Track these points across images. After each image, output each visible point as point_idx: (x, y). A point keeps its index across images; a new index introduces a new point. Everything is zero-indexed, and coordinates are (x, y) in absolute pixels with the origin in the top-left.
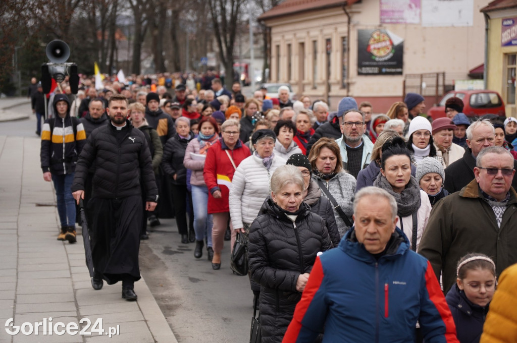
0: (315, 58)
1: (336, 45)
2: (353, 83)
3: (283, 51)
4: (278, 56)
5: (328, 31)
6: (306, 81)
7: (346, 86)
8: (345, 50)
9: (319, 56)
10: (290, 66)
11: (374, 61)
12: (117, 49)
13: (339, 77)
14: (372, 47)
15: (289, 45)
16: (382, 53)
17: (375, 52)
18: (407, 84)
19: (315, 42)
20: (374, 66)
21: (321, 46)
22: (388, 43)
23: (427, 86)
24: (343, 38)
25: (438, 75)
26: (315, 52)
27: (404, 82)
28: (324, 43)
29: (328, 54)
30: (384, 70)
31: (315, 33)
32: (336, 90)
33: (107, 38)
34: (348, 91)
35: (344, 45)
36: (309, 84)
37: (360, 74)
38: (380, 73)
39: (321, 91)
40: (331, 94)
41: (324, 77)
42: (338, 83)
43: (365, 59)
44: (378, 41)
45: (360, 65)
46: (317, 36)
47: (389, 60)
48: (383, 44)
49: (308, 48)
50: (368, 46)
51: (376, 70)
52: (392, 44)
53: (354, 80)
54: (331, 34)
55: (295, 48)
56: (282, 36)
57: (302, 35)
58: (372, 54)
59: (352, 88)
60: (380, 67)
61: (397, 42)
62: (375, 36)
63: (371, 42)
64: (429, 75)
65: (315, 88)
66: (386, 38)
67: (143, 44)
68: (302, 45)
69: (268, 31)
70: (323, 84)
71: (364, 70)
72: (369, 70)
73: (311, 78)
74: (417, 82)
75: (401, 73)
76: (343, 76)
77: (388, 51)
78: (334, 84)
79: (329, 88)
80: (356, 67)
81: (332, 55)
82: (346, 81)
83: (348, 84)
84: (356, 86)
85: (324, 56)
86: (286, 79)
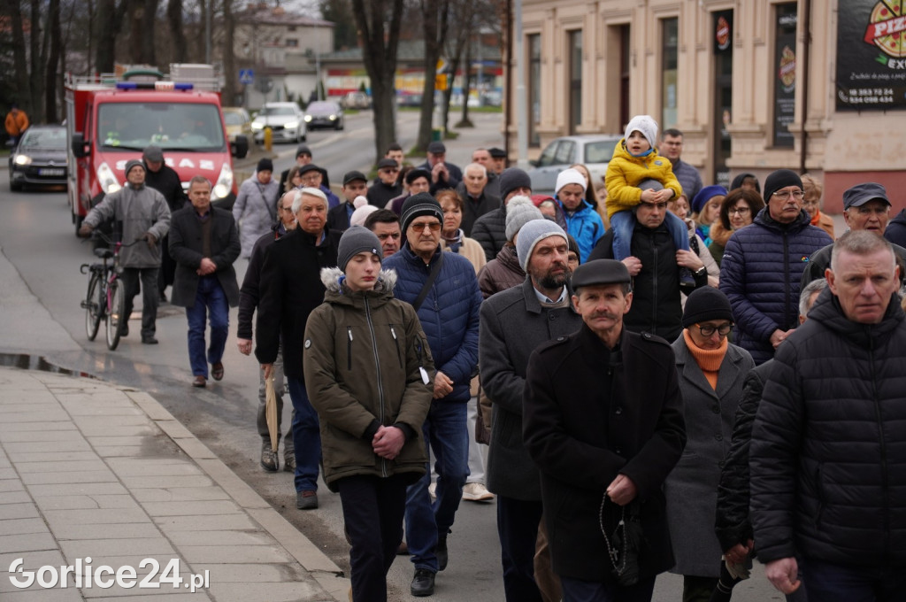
0: (669, 60)
2: (823, 134)
4: (531, 62)
7: (792, 140)
9: (682, 59)
11: (884, 69)
13: (763, 116)
14: (878, 31)
15: (573, 33)
19: (668, 22)
21: (695, 33)
24: (785, 8)
26: (670, 51)
28: (705, 22)
29: (723, 56)
32: (752, 154)
34: (805, 154)
35: (785, 26)
37: (842, 106)
39: (695, 152)
40: (729, 162)
41: (705, 115)
42: (759, 132)
45: (843, 81)
49: (644, 40)
53: (826, 125)
55: (595, 40)
56: (544, 11)
57: (620, 5)
58: (877, 50)
59: (815, 147)
70: (700, 132)
71: (854, 95)
72: (867, 94)
76: (782, 111)
78: (746, 135)
79: (722, 146)
80: (830, 88)
81: (738, 56)
82: (795, 126)
83: (805, 136)
84: (832, 141)
85: (706, 58)
86: (562, 120)
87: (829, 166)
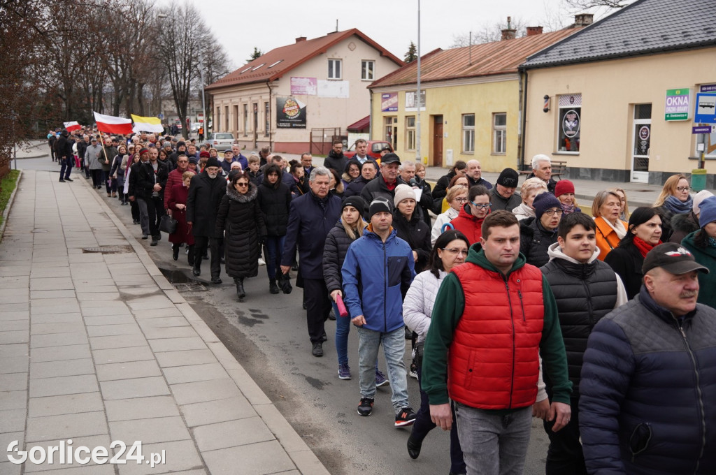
0: (246, 116)
1: (261, 107)
2: (274, 133)
3: (222, 110)
4: (219, 114)
5: (255, 98)
6: (239, 131)
7: (268, 135)
8: (268, 111)
9: (248, 114)
10: (227, 121)
11: (288, 119)
12: (103, 108)
13: (263, 129)
14: (286, 109)
15: (227, 107)
16: (292, 114)
17: (288, 113)
18: (313, 135)
19: (245, 105)
20: (288, 122)
21: (250, 108)
22: (296, 107)
23: (328, 136)
24: (266, 103)
25: (335, 129)
26: (246, 112)
27: (311, 133)
28: (252, 105)
29: (256, 114)
30: (294, 125)
31: (245, 99)
32: (261, 138)
33: (96, 101)
34: (271, 138)
35: (266, 108)
36: (242, 133)
37: (278, 127)
38: (292, 127)
39: (251, 137)
40: (257, 140)
41: (253, 129)
42: (263, 133)
43: (282, 117)
44: (290, 106)
45: (278, 121)
46: (247, 102)
47: (297, 118)
48: (293, 108)
49: (241, 109)
50: (284, 108)
51: (289, 125)
52: (299, 108)
53: (274, 131)
54: (257, 100)
55: (231, 109)
56: (220, 101)
57: (236, 101)
58: (286, 114)
59: (273, 136)
60: (292, 123)
61: (301, 107)
62: (288, 102)
63: (285, 106)
64: (329, 129)
65: (246, 136)
66: (295, 104)
67: (121, 105)
68: (237, 107)
69: (211, 98)
70: (252, 133)
71: (281, 125)
72: (284, 125)
73: (243, 129)
74: (320, 133)
75: (305, 127)
76: (266, 128)
77: (296, 112)
78: (260, 133)
79: (256, 136)
80: (275, 123)
81: (258, 114)
82: (269, 132)
83: (271, 134)
84: (276, 135)
85: (252, 114)
86: (225, 129)
87: (276, 141)
